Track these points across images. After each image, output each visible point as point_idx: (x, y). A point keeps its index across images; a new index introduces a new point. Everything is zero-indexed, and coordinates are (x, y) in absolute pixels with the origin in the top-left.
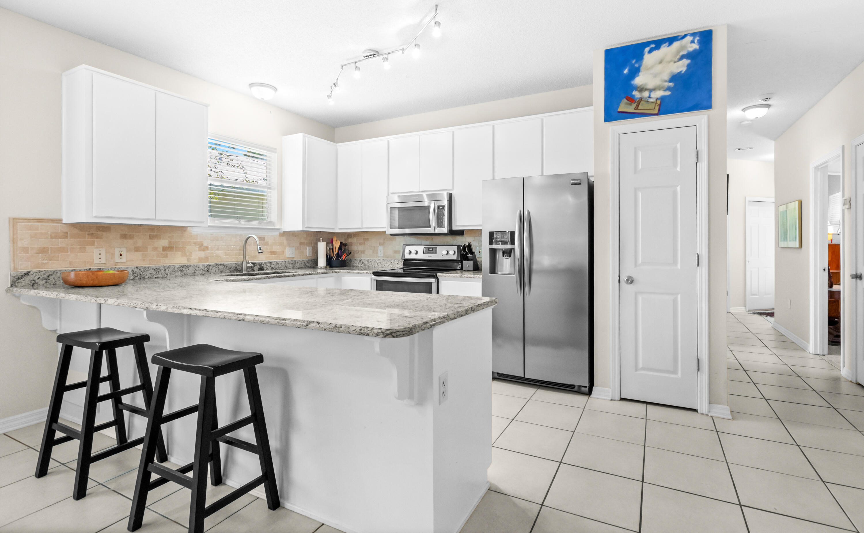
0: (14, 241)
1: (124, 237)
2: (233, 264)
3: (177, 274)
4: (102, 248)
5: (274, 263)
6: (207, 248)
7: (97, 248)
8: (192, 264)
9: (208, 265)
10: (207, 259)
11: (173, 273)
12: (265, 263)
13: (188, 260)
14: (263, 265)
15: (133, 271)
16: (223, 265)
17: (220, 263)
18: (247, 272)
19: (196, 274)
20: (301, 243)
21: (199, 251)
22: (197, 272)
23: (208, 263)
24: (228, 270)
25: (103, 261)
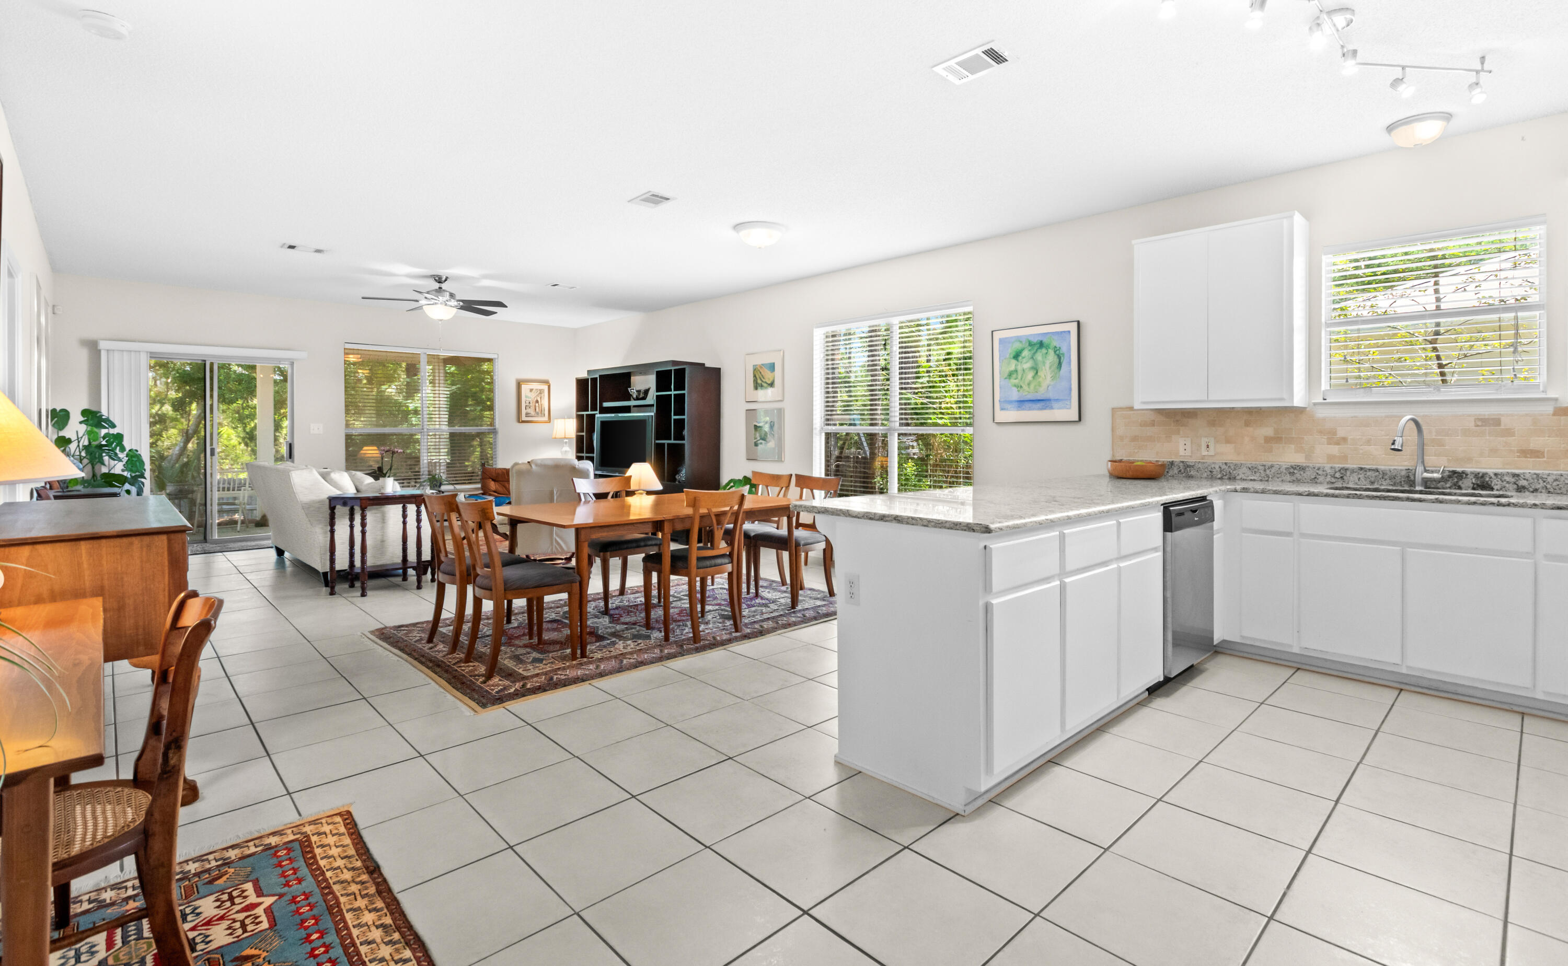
0: (1113, 430)
1: (1212, 423)
2: (1401, 470)
3: (1284, 478)
4: (1188, 437)
5: (1527, 476)
6: (1344, 439)
7: (1182, 437)
8: (1311, 465)
9: (1342, 468)
10: (1345, 458)
11: (1279, 476)
12: (1496, 474)
13: (1308, 457)
14: (1491, 478)
15: (1220, 467)
16: (1377, 470)
17: (1368, 467)
18: (1426, 487)
19: (1318, 481)
21: (1329, 444)
22: (1321, 479)
23: (1343, 466)
24: (1388, 481)
25: (1188, 453)
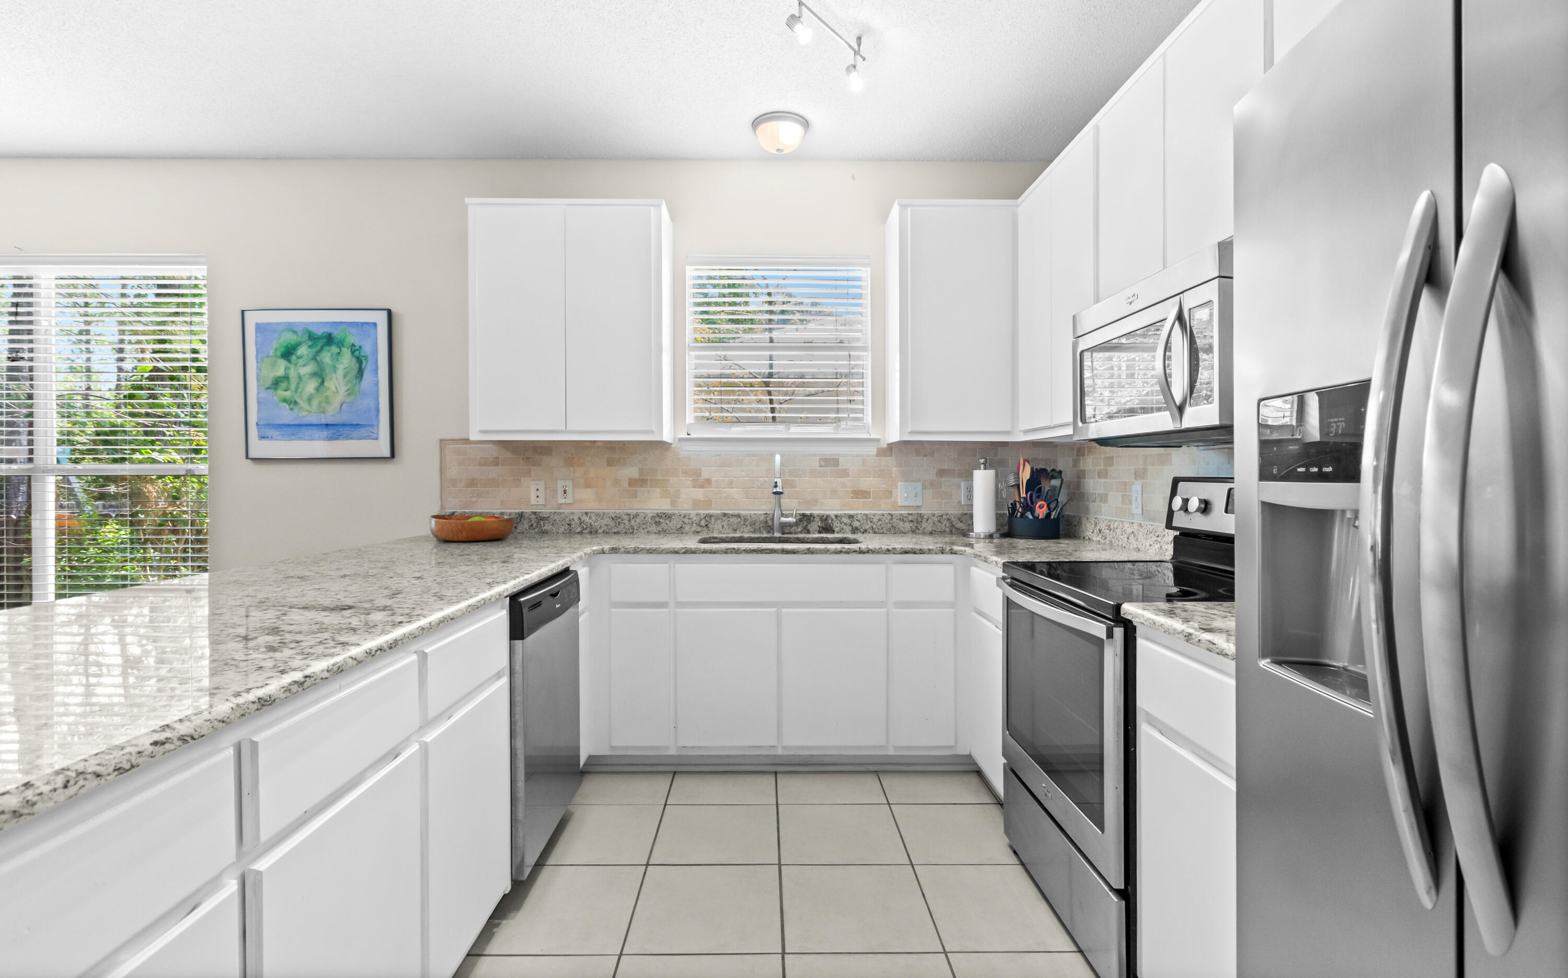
1: (570, 462)
2: (760, 515)
3: (650, 529)
4: (541, 480)
5: (859, 516)
6: (708, 481)
7: (534, 480)
8: (677, 512)
9: (707, 515)
10: (708, 503)
11: (644, 526)
12: (836, 516)
13: (673, 503)
14: (832, 520)
15: (580, 519)
16: (739, 516)
17: (731, 512)
18: (783, 533)
19: (684, 531)
20: (942, 473)
21: (694, 487)
22: (687, 528)
23: (707, 512)
24: (749, 527)
25: (541, 501)
